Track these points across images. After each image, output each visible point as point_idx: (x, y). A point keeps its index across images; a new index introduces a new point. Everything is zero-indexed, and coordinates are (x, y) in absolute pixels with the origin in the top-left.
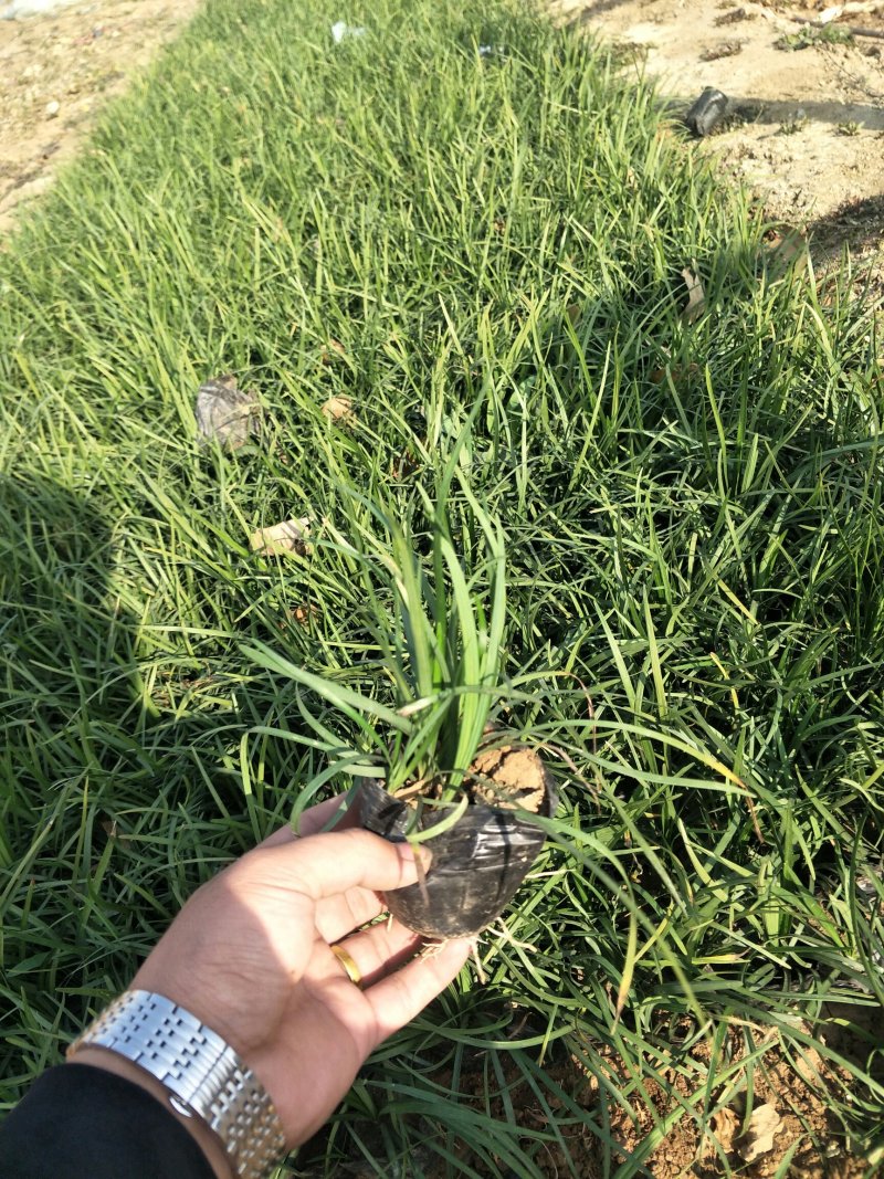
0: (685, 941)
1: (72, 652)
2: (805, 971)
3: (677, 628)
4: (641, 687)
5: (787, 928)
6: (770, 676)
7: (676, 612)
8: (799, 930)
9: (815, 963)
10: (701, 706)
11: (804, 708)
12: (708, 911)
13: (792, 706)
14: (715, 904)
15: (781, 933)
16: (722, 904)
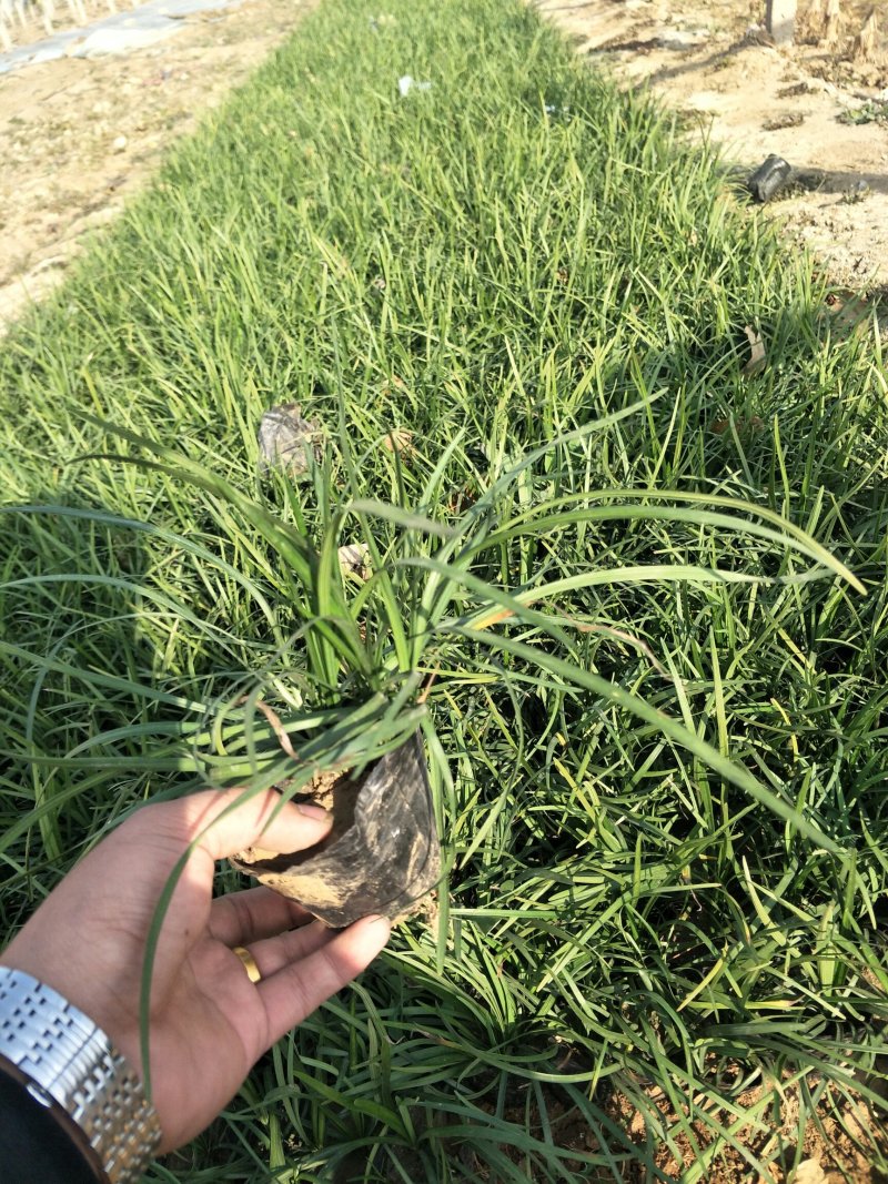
0: (740, 983)
1: (129, 661)
2: (858, 1024)
3: (737, 673)
4: (703, 727)
5: (841, 978)
6: (829, 725)
7: (738, 656)
8: (853, 982)
9: (868, 1016)
10: (760, 751)
11: (863, 759)
12: (764, 953)
13: (852, 757)
14: (772, 946)
15: (835, 984)
16: (779, 948)
